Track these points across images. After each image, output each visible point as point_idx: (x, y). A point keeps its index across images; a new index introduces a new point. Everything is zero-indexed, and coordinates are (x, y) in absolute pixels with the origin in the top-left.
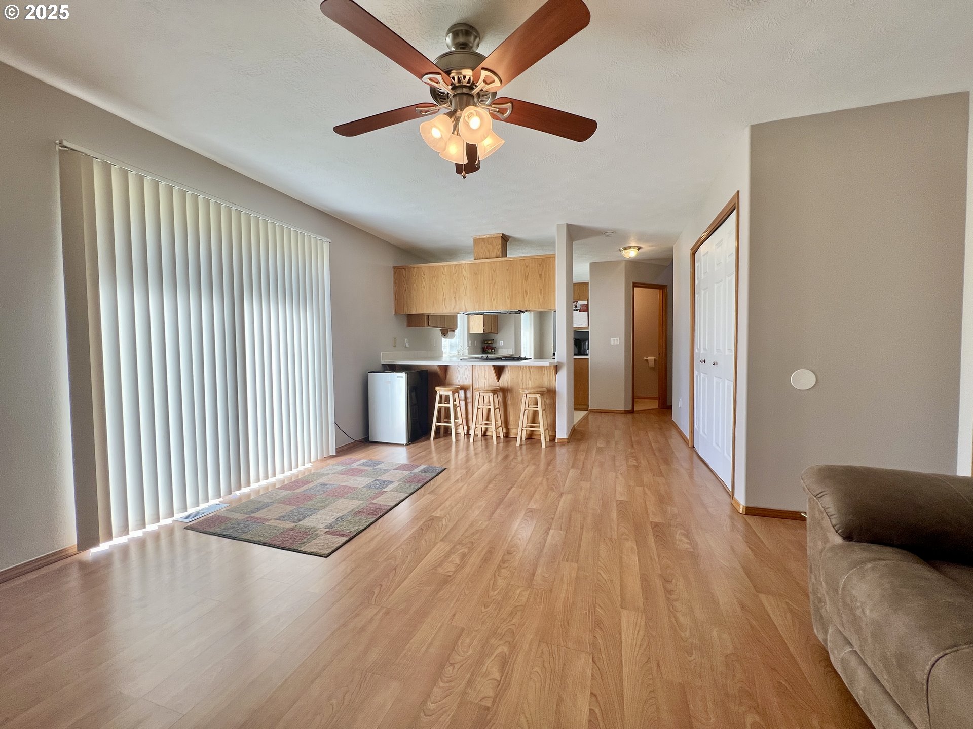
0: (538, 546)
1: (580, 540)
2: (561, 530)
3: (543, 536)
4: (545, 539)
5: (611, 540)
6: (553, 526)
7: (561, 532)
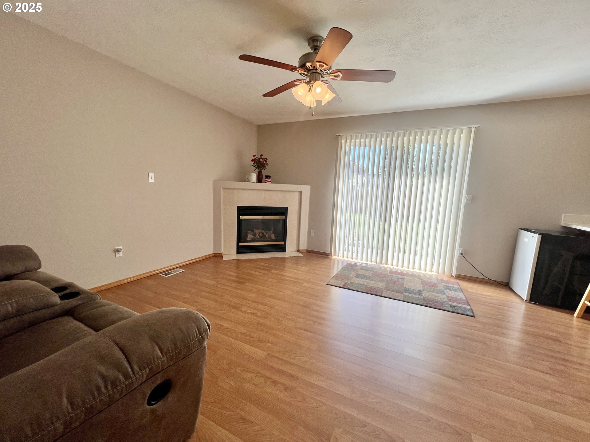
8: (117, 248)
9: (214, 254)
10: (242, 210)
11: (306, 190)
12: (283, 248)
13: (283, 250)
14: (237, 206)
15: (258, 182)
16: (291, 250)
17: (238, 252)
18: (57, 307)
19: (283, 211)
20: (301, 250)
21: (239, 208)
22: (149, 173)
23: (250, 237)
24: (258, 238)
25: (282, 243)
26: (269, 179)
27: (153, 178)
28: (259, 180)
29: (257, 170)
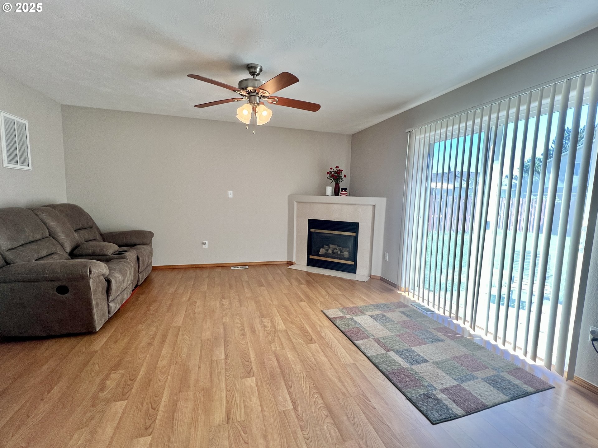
0: (228, 344)
1: (201, 356)
2: (216, 360)
3: (228, 351)
4: (226, 349)
5: (177, 363)
6: (223, 362)
7: (216, 359)
8: (204, 242)
9: (287, 261)
10: (313, 224)
11: (381, 203)
12: (352, 269)
13: (353, 272)
14: (309, 219)
15: (335, 196)
16: (362, 274)
17: (308, 264)
18: (108, 257)
19: (354, 227)
20: (373, 275)
21: (310, 221)
22: (229, 192)
23: (322, 251)
24: (330, 254)
25: (352, 263)
26: (343, 192)
27: (232, 194)
28: (336, 193)
29: (334, 183)
